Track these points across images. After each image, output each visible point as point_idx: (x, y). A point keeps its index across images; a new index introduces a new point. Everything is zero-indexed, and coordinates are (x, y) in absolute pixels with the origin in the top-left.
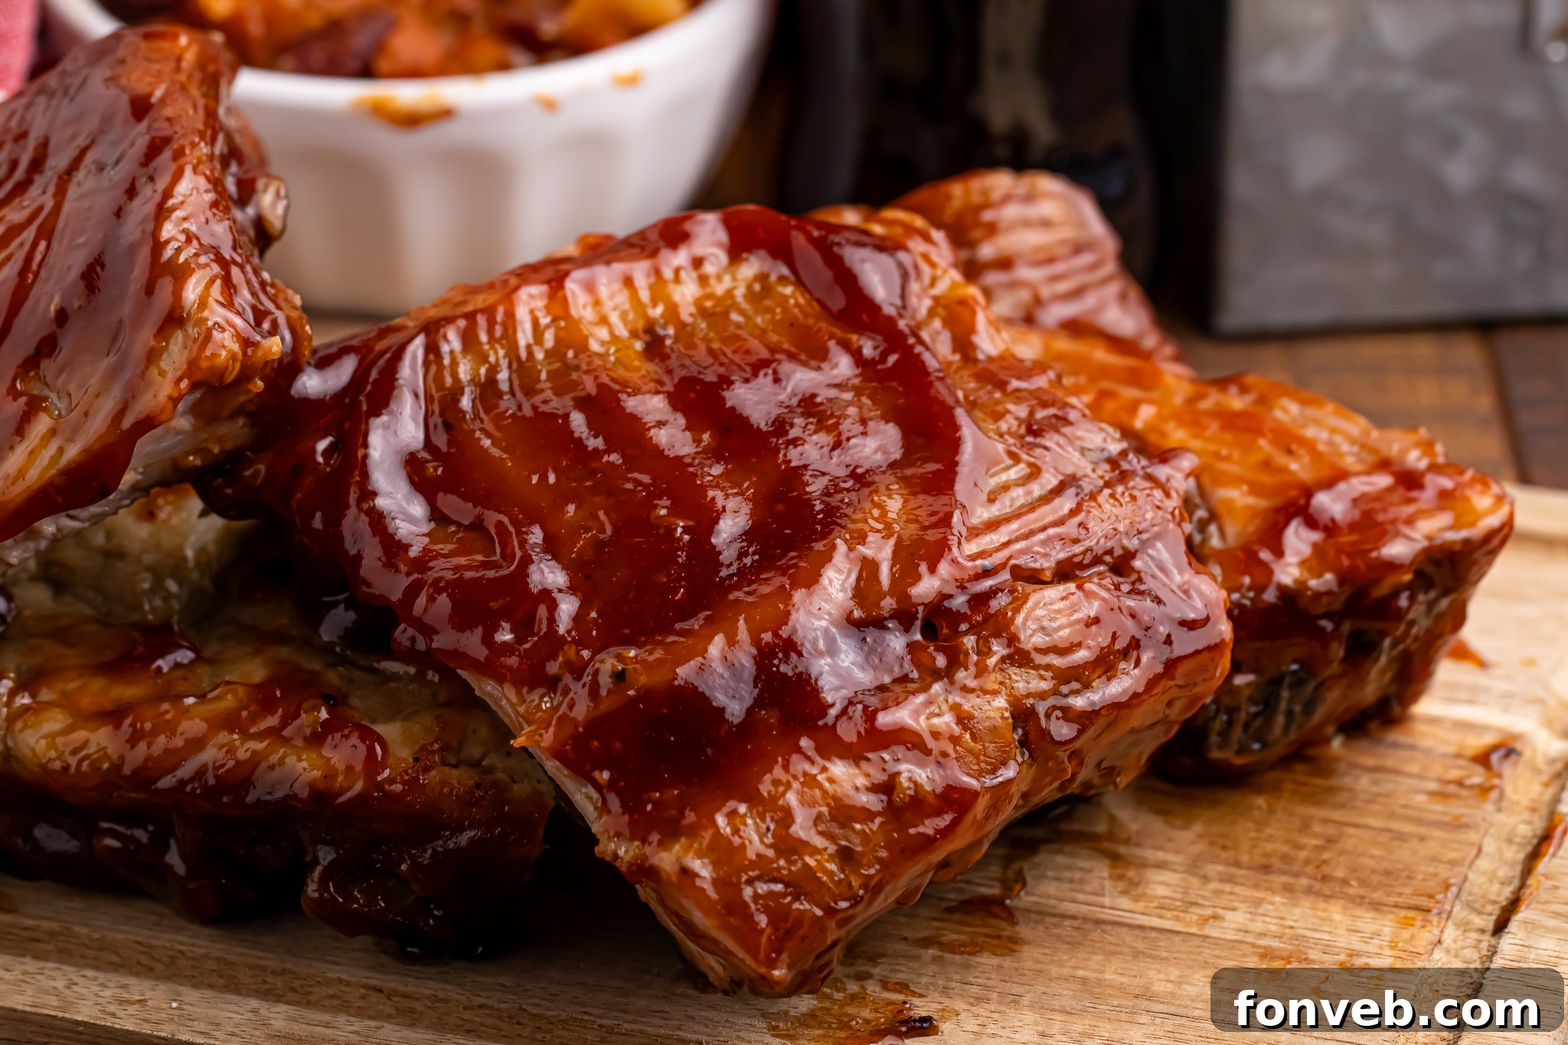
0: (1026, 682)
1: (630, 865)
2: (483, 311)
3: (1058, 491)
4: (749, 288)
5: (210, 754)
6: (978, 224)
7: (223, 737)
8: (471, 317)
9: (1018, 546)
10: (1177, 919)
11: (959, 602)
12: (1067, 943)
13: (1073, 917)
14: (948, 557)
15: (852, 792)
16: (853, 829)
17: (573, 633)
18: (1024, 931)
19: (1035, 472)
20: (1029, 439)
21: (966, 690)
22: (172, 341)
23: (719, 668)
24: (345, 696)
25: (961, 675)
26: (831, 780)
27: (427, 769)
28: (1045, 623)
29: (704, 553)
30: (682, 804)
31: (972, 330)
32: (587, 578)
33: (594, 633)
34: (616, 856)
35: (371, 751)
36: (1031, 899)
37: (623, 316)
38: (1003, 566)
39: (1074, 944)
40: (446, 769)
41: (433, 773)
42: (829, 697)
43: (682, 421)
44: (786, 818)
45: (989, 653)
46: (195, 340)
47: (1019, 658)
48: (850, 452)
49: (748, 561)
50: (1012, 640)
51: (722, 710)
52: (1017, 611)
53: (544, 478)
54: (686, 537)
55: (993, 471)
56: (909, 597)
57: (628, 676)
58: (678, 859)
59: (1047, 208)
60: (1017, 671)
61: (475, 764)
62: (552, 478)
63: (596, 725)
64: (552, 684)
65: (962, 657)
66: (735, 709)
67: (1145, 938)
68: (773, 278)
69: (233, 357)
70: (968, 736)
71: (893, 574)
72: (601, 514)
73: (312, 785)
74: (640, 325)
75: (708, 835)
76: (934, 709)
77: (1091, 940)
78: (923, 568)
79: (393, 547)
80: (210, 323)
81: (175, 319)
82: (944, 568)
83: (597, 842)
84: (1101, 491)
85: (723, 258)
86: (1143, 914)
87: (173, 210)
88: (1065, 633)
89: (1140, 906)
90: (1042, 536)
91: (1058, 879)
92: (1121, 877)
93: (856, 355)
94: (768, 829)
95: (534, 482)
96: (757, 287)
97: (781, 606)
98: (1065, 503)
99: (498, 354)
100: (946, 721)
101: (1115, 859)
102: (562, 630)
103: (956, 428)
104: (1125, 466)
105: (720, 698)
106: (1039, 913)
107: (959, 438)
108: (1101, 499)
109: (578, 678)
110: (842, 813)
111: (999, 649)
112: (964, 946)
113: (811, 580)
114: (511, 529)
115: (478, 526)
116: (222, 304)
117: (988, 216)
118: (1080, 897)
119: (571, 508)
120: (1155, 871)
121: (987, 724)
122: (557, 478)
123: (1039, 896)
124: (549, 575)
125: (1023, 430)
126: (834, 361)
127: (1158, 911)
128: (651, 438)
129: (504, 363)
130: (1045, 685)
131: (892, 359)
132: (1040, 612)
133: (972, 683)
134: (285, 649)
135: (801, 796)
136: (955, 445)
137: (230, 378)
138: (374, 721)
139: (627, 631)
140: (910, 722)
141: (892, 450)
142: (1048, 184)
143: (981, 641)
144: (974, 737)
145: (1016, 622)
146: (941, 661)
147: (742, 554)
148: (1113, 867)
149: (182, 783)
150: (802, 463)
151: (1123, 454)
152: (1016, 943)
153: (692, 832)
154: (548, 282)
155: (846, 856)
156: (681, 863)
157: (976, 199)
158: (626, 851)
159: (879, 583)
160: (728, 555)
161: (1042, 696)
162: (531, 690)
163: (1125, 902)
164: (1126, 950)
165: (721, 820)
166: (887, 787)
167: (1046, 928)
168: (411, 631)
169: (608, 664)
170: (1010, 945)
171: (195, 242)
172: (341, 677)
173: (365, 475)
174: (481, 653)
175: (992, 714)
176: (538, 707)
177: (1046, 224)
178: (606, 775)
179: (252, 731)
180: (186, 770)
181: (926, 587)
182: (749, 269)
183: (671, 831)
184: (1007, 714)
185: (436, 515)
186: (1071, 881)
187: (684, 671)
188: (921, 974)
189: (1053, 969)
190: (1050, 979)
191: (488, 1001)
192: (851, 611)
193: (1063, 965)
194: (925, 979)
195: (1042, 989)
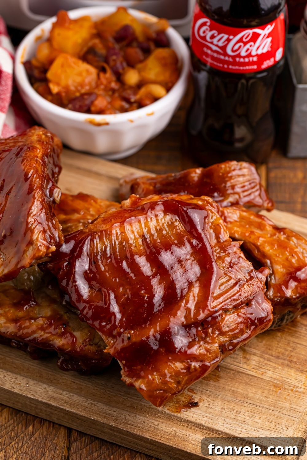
0: (222, 339)
1: (129, 384)
2: (105, 230)
3: (235, 284)
4: (168, 223)
5: (36, 335)
6: (227, 177)
7: (40, 332)
8: (101, 232)
9: (223, 304)
10: (256, 372)
11: (210, 319)
12: (231, 379)
13: (233, 370)
14: (207, 308)
15: (180, 370)
16: (180, 377)
17: (119, 324)
18: (222, 374)
19: (231, 278)
20: (230, 269)
21: (208, 343)
22: (30, 249)
23: (152, 337)
24: (68, 323)
25: (208, 339)
26: (176, 367)
27: (85, 346)
28: (229, 325)
29: (151, 304)
30: (141, 370)
31: (220, 233)
32: (124, 308)
33: (124, 325)
34: (126, 381)
35: (73, 340)
36: (224, 363)
37: (138, 232)
38: (221, 309)
39: (232, 379)
40: (90, 346)
41: (87, 347)
42: (176, 346)
43: (149, 265)
44: (165, 375)
45: (215, 333)
46: (35, 249)
47: (222, 333)
48: (188, 275)
49: (161, 307)
50: (220, 330)
51: (152, 348)
52: (222, 322)
53: (116, 280)
54: (147, 300)
55: (220, 279)
56: (197, 319)
57: (131, 338)
58: (140, 385)
59: (245, 171)
60: (221, 336)
61: (96, 344)
62: (117, 280)
63: (123, 349)
64: (114, 337)
65: (208, 335)
66: (155, 348)
67: (248, 378)
68: (174, 220)
69: (44, 252)
70: (208, 354)
71: (194, 312)
72: (128, 290)
73: (59, 347)
74: (141, 234)
75: (147, 380)
76: (201, 348)
77: (236, 378)
78: (201, 311)
79: (80, 296)
80: (39, 245)
81: (31, 243)
82: (206, 311)
83: (121, 377)
84: (245, 284)
85: (162, 215)
86: (249, 370)
87: (32, 213)
88: (233, 327)
89: (248, 368)
90: (230, 300)
91: (231, 357)
92: (245, 358)
93: (191, 244)
94: (160, 378)
95: (113, 281)
96: (170, 223)
97: (168, 321)
98: (237, 288)
99: (107, 243)
100: (203, 351)
101: (244, 351)
102: (117, 324)
103: (213, 268)
104: (252, 275)
105: (152, 345)
106: (226, 368)
107: (213, 271)
108: (245, 286)
109: (120, 337)
110: (178, 374)
111: (217, 333)
112: (208, 378)
113: (175, 315)
114: (107, 293)
115: (100, 290)
116: (41, 239)
117: (230, 175)
118: (235, 363)
119: (121, 289)
120: (253, 356)
121: (213, 351)
122: (119, 280)
123: (226, 363)
124: (115, 308)
125: (229, 266)
126: (186, 246)
127: (252, 369)
128: (141, 270)
129: (109, 245)
130: (227, 339)
131: (200, 246)
132: (228, 322)
133: (210, 341)
134: (56, 306)
135: (168, 370)
136: (212, 273)
137: (43, 256)
138: (74, 331)
139: (132, 325)
140: (195, 352)
141: (198, 273)
142: (245, 164)
143: (213, 330)
144: (210, 354)
145: (222, 325)
146: (204, 336)
147: (160, 305)
148: (243, 354)
149: (30, 340)
150: (176, 278)
151: (252, 271)
152: (219, 378)
153: (143, 377)
154: (121, 222)
155: (178, 383)
156: (140, 387)
157: (228, 169)
158: (128, 380)
159: (191, 315)
160: (157, 305)
161: (227, 341)
162: (109, 337)
163: (245, 366)
164: (244, 382)
165: (150, 377)
166: (188, 368)
167: (227, 373)
168: (83, 317)
169: (127, 334)
170: (218, 378)
171: (36, 221)
172: (68, 317)
173: (74, 276)
174: (98, 327)
175: (214, 348)
176: (110, 342)
177: (243, 175)
178: (124, 362)
179: (46, 331)
180: (31, 337)
181: (202, 316)
182: (168, 217)
183: (139, 377)
184: (218, 348)
185: (91, 287)
186: (234, 358)
187: (144, 338)
188: (196, 387)
189: (227, 387)
190: (226, 390)
191: (98, 389)
192: (184, 323)
193: (229, 386)
194: (197, 388)
195: (224, 393)
